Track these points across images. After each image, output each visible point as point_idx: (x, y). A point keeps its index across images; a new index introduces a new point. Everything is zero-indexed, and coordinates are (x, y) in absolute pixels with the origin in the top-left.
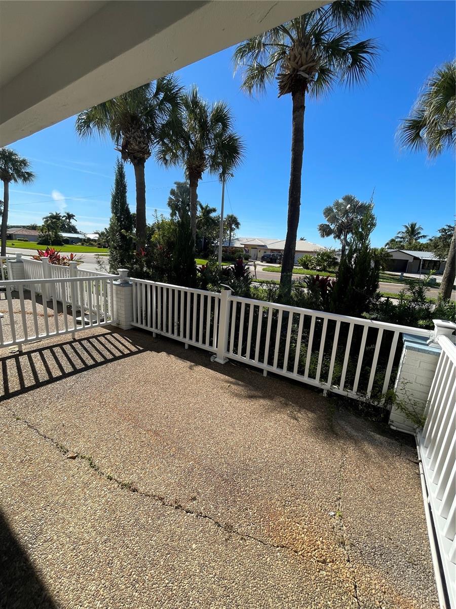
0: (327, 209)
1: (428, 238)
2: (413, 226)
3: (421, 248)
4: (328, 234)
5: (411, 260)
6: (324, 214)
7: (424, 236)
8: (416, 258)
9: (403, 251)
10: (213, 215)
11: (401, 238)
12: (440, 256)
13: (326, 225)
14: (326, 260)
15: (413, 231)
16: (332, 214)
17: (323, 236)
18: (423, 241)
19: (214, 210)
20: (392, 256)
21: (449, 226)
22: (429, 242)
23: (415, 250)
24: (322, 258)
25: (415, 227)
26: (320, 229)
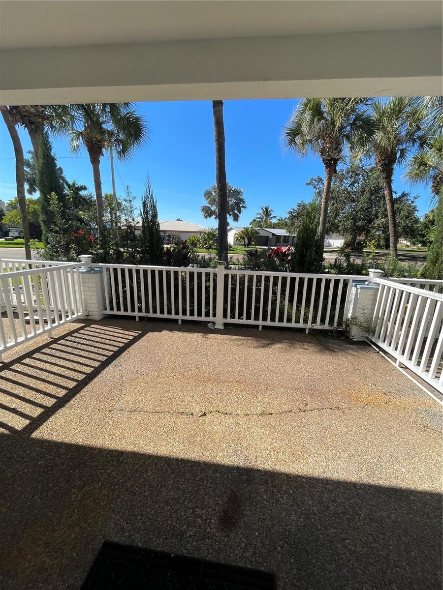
0: (207, 192)
1: (278, 218)
2: (267, 209)
3: (274, 226)
4: (210, 216)
5: (271, 236)
6: (205, 196)
7: (275, 217)
8: (273, 235)
9: (265, 229)
10: (83, 193)
11: (259, 218)
12: (290, 232)
13: (208, 207)
14: (211, 239)
15: (267, 213)
16: (212, 197)
17: (206, 217)
18: (274, 221)
19: (85, 188)
20: (259, 233)
21: (294, 210)
22: (278, 221)
23: (270, 228)
24: (209, 237)
25: (268, 209)
26: (203, 210)
